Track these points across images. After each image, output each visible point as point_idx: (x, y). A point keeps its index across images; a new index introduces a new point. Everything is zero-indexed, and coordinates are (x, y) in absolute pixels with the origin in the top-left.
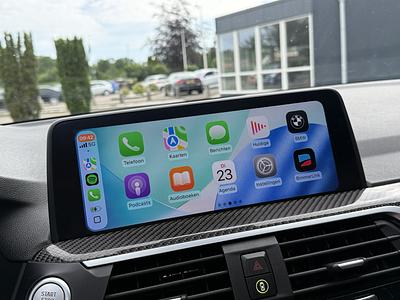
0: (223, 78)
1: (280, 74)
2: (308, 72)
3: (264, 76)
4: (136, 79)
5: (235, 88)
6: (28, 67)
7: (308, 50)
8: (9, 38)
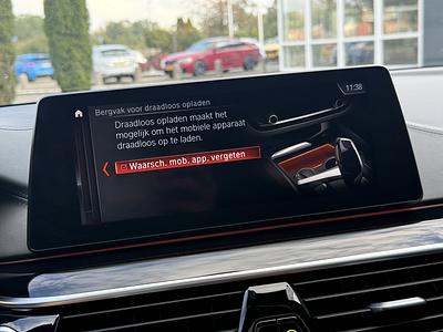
0: (284, 47)
1: (372, 43)
2: (416, 39)
3: (348, 46)
4: (159, 51)
5: (304, 65)
7: (416, 12)
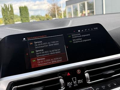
6: (11, 14)
8: (5, 6)
